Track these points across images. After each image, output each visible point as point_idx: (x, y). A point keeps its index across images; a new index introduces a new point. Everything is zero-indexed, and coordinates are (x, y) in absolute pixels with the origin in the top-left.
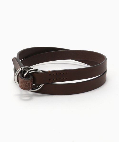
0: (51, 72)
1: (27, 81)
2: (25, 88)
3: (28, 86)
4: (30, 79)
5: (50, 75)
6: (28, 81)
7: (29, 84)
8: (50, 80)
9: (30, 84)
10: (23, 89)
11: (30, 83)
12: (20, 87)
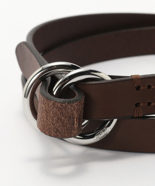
0: (142, 79)
1: (66, 106)
2: (58, 130)
3: (68, 126)
4: (76, 101)
5: (138, 88)
6: (69, 107)
7: (70, 117)
8: (137, 105)
9: (74, 118)
10: (50, 136)
11: (76, 115)
12: (40, 129)
